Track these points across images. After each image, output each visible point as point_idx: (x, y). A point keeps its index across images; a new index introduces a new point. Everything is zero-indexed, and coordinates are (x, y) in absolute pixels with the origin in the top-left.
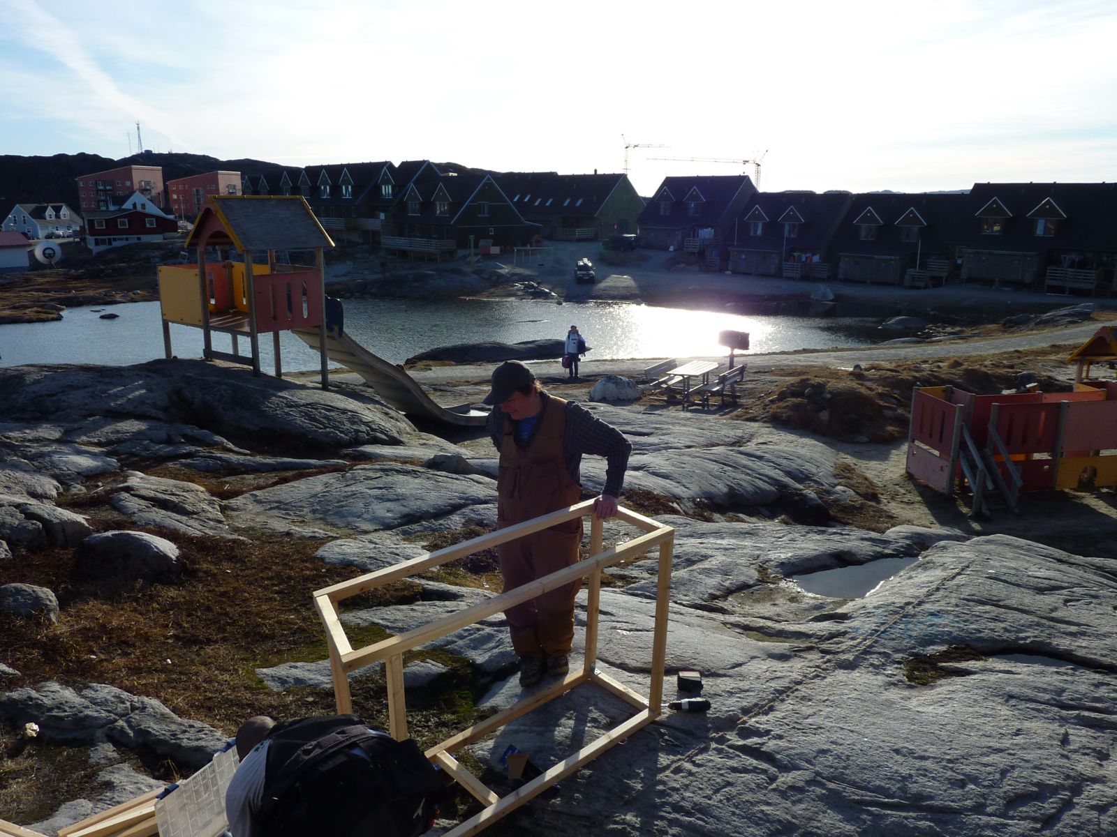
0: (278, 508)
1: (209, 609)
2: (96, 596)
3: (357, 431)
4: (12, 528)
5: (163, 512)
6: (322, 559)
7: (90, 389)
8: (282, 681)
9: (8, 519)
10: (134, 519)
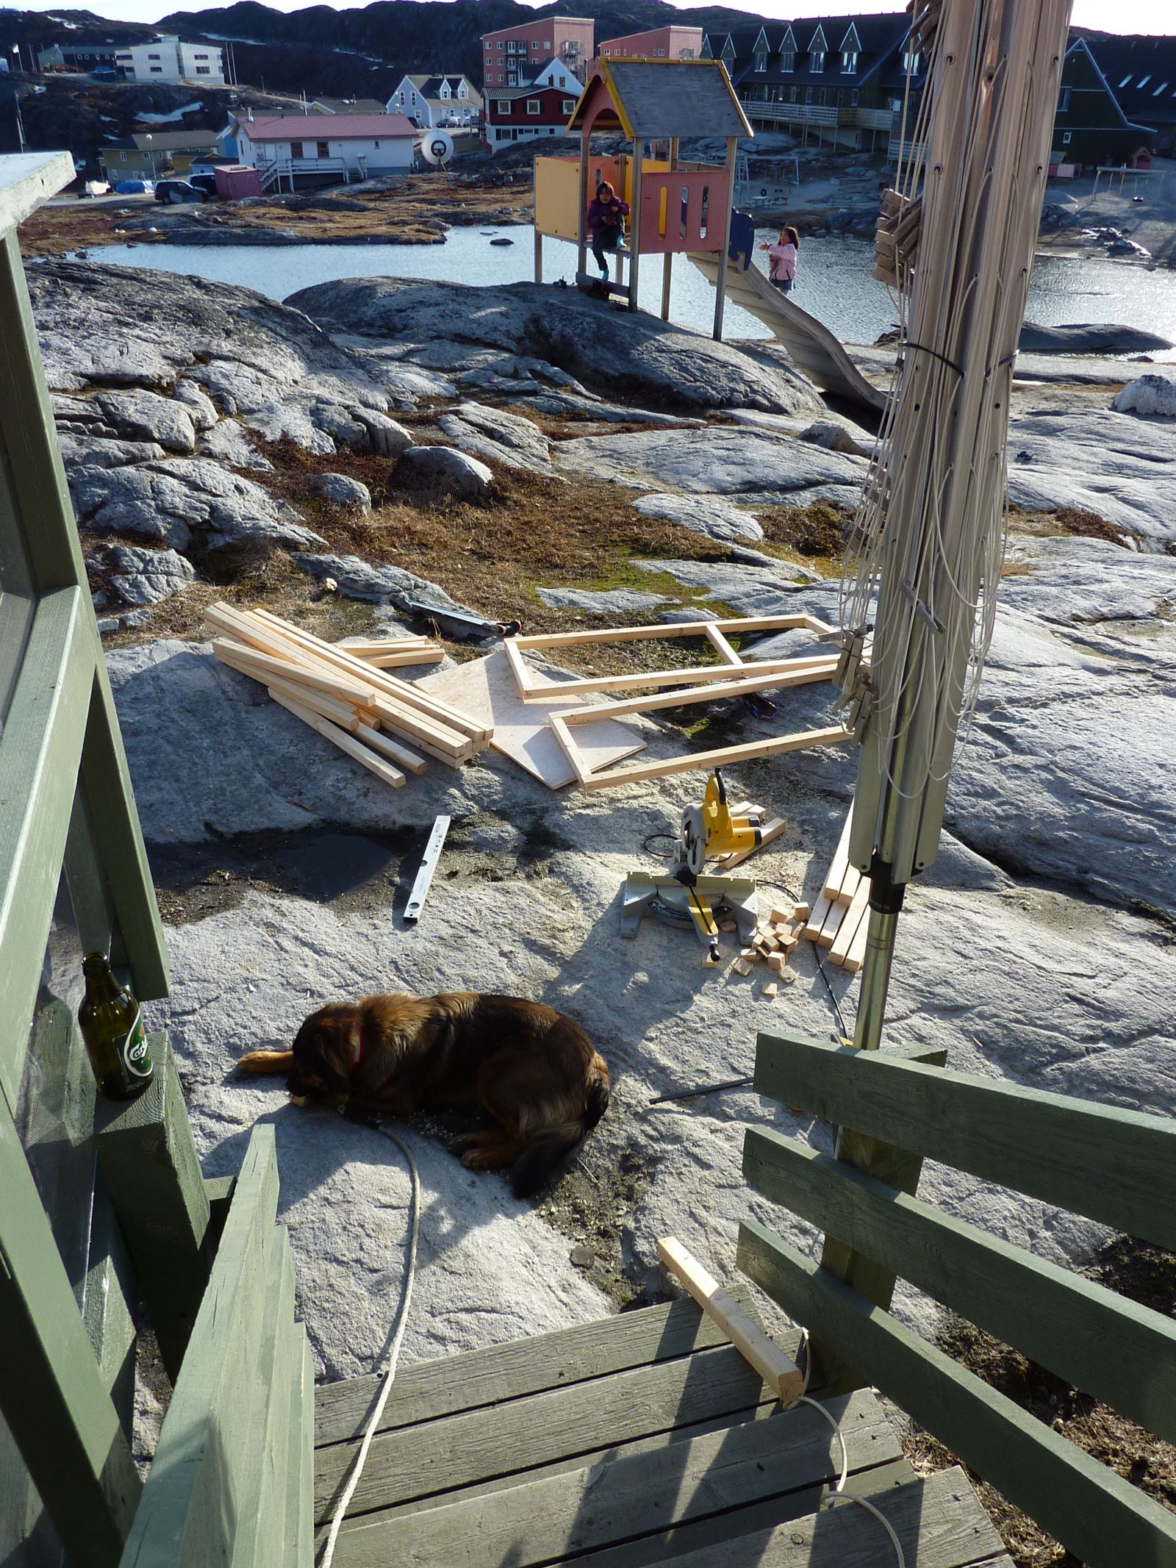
0: (610, 456)
1: (509, 533)
2: (406, 503)
3: (733, 390)
4: (339, 426)
5: (488, 440)
6: (637, 509)
7: (441, 308)
8: (557, 600)
9: (337, 417)
10: (457, 441)
